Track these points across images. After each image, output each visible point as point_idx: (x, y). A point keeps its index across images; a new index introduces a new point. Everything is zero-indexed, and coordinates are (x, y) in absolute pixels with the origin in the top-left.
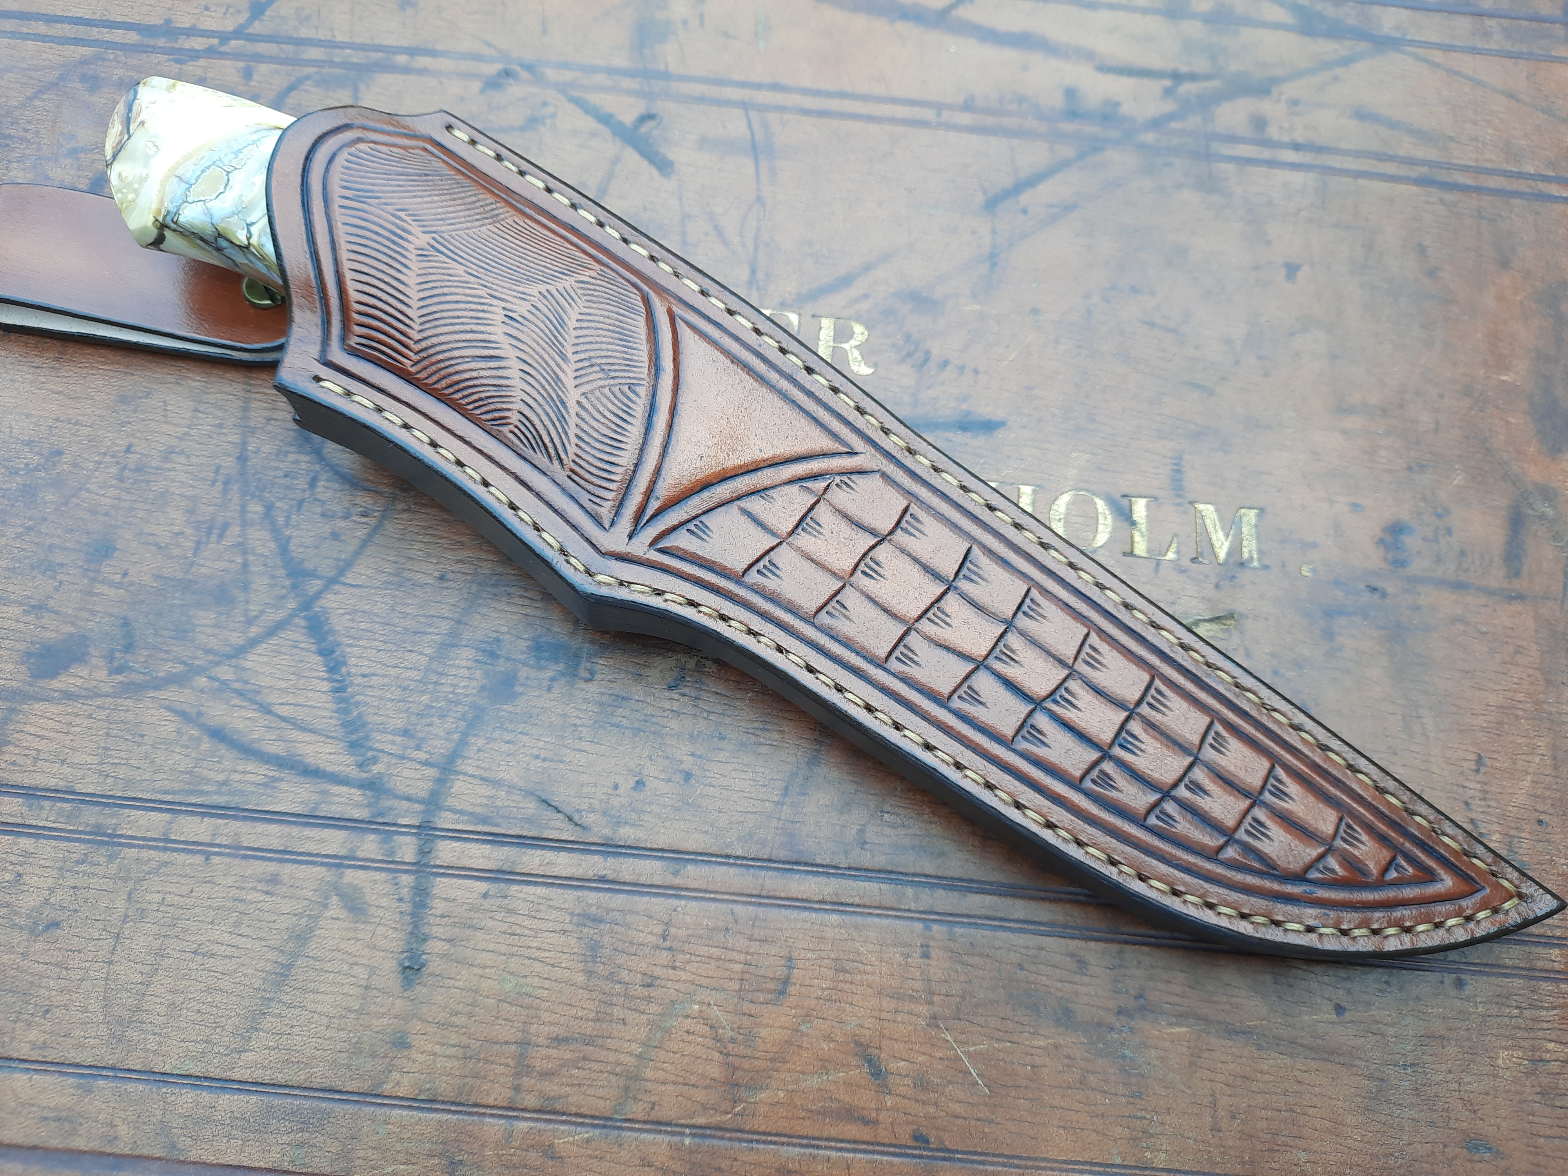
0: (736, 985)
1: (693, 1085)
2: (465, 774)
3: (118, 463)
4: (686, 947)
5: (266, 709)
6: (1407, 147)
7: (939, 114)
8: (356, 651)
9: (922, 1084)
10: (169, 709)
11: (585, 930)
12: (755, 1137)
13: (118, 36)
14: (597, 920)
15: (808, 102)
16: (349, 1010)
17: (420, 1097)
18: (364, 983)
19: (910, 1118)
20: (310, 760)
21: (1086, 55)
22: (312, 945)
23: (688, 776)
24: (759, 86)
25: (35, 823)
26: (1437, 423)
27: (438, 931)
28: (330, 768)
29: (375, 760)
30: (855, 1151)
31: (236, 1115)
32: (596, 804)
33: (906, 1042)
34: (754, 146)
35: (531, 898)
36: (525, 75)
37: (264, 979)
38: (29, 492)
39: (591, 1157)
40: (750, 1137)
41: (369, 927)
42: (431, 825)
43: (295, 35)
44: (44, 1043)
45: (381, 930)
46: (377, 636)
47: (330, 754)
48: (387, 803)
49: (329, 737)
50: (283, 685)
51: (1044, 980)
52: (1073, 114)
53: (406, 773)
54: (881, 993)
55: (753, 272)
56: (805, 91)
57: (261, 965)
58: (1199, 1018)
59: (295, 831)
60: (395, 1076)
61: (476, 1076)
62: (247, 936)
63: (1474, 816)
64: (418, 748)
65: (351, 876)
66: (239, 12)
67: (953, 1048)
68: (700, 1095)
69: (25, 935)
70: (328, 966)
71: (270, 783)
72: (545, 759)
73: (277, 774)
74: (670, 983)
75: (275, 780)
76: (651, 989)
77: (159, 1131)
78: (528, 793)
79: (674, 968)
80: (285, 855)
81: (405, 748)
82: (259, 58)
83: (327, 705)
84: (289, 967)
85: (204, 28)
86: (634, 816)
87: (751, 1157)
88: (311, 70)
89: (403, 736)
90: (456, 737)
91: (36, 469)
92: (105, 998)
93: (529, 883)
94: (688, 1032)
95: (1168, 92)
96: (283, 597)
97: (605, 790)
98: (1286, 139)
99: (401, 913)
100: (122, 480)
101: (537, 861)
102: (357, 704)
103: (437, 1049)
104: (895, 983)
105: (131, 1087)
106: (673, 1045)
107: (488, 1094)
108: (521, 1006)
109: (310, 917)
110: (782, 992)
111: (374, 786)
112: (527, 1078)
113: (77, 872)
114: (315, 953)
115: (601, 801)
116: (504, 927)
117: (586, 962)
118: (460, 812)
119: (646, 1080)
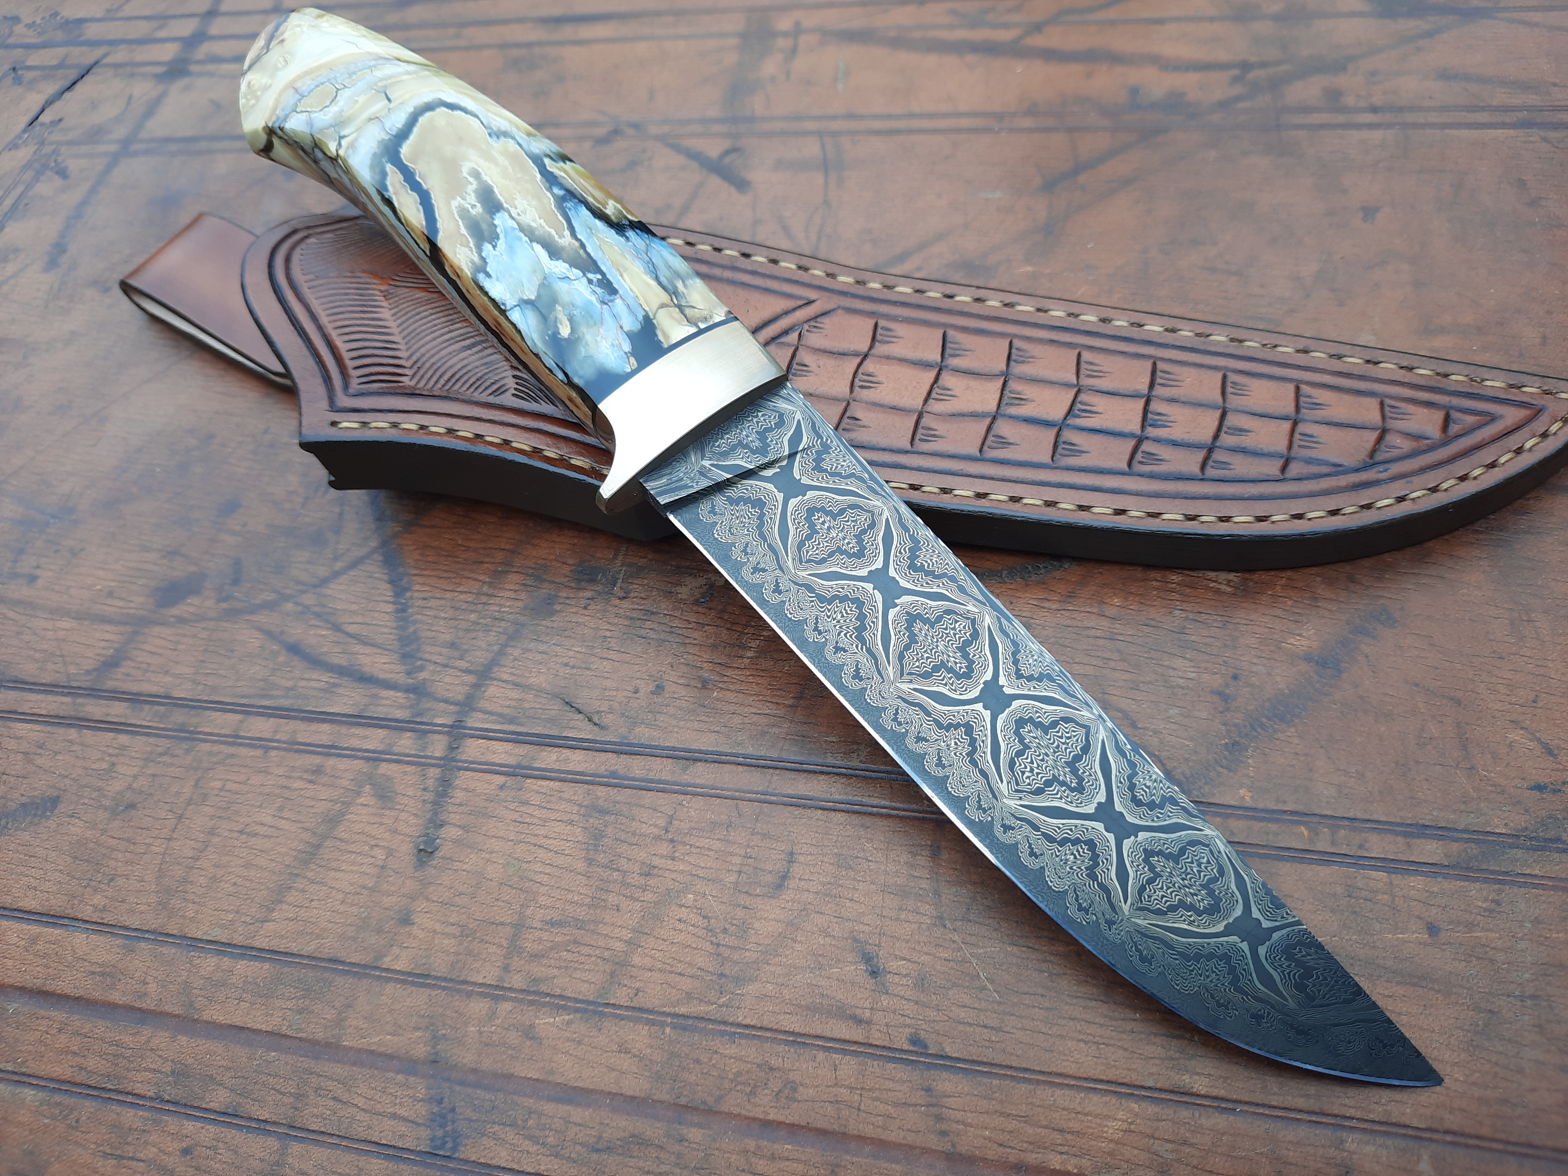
0: (733, 878)
1: (680, 974)
2: (500, 680)
3: (256, 441)
4: (687, 839)
5: (337, 628)
6: (1500, 97)
7: (1001, 122)
9: (921, 983)
10: (259, 629)
11: (591, 821)
12: (738, 1030)
14: (603, 812)
16: (364, 887)
17: (414, 972)
18: (381, 863)
19: (908, 1021)
20: (366, 669)
21: (1151, 60)
22: (341, 828)
23: (707, 682)
24: (834, 118)
25: (133, 721)
27: (454, 818)
28: (382, 676)
29: (421, 669)
30: (843, 1051)
31: (250, 979)
32: (616, 705)
33: (909, 941)
34: (825, 163)
35: (543, 791)
36: (630, 131)
37: (295, 857)
38: (184, 467)
39: (568, 1040)
40: (733, 1029)
41: (394, 813)
42: (463, 724)
44: (104, 907)
45: (403, 816)
46: (440, 566)
47: (385, 663)
48: (426, 704)
49: (386, 649)
50: (354, 607)
53: (447, 679)
54: (885, 890)
57: (295, 844)
59: (344, 730)
60: (396, 950)
61: (470, 953)
62: (287, 819)
64: (462, 658)
65: (384, 768)
67: (960, 950)
68: (686, 984)
69: (107, 814)
70: (351, 847)
71: (330, 690)
73: (337, 681)
74: (667, 874)
75: (335, 685)
76: (648, 878)
77: (181, 991)
78: (556, 696)
79: (673, 859)
80: (330, 750)
81: (450, 658)
83: (389, 624)
84: (318, 846)
86: (650, 716)
87: (732, 1050)
89: (450, 648)
90: (496, 648)
91: (193, 450)
92: (160, 870)
93: (543, 777)
94: (680, 920)
95: (1235, 80)
96: (367, 538)
97: (625, 693)
98: (1363, 104)
99: (424, 801)
101: (554, 757)
102: (415, 622)
103: (438, 927)
104: (900, 879)
105: (165, 950)
106: (663, 933)
107: (478, 972)
108: (521, 889)
109: (343, 803)
110: (780, 886)
111: (418, 691)
112: (517, 959)
113: (159, 763)
114: (344, 835)
115: (620, 703)
116: (516, 816)
117: (588, 850)
118: (490, 713)
119: (633, 966)
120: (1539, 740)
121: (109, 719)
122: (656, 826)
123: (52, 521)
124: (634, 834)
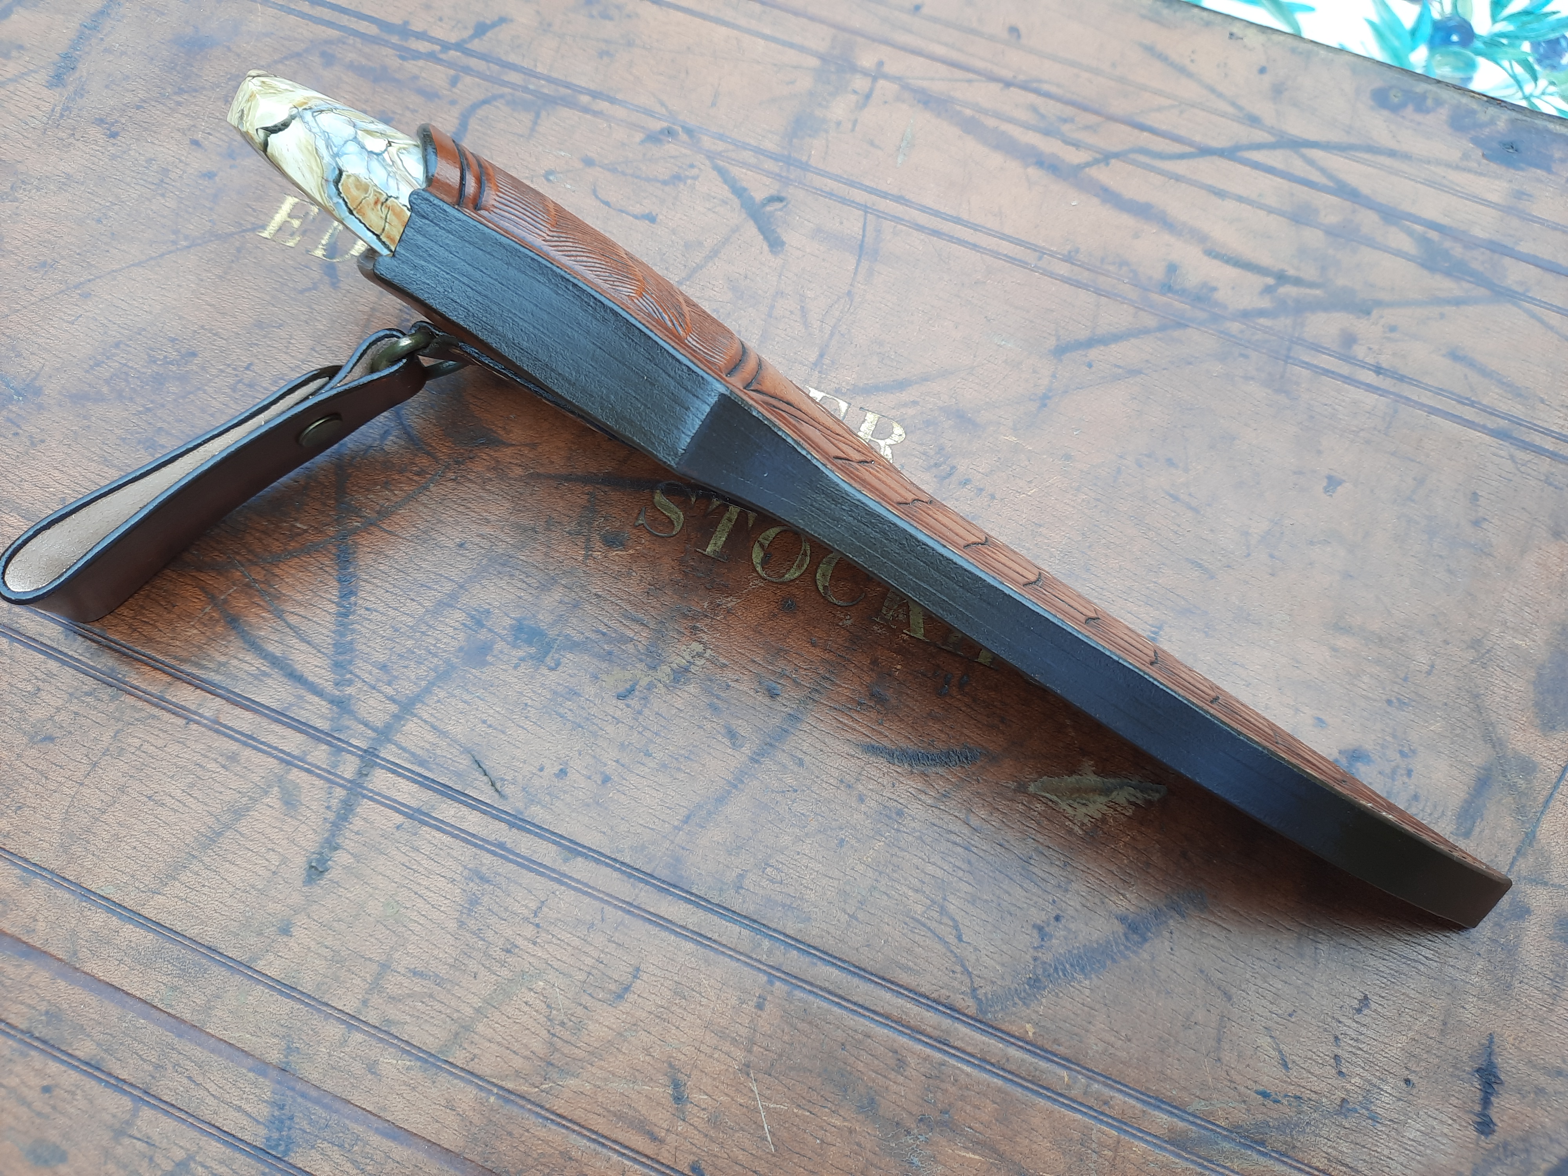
0: (582, 976)
1: (514, 1052)
2: (420, 718)
3: (236, 376)
4: (551, 928)
5: (278, 613)
6: (1492, 397)
7: (1040, 259)
8: (369, 587)
9: (715, 1121)
10: (202, 590)
11: (471, 885)
12: (552, 1117)
13: (363, 27)
14: (483, 879)
15: (923, 219)
16: (253, 887)
17: (283, 981)
18: (273, 868)
19: (695, 1149)
20: (298, 667)
21: (1200, 238)
22: (244, 822)
23: (606, 779)
24: (884, 195)
25: (65, 650)
26: (1433, 666)
27: (348, 844)
28: (311, 679)
29: (350, 683)
30: (634, 1160)
31: (133, 945)
32: (519, 778)
33: (714, 1079)
34: (861, 246)
35: (435, 842)
36: (684, 137)
37: (196, 838)
38: (159, 380)
39: (405, 1083)
40: (548, 1115)
41: (297, 823)
42: (376, 752)
43: (504, 58)
44: (8, 833)
45: (303, 828)
46: (390, 579)
47: (316, 666)
48: (347, 721)
49: (319, 651)
50: (299, 597)
51: (861, 1066)
52: (1167, 288)
53: (371, 702)
54: (708, 1026)
55: (821, 356)
56: (924, 209)
57: (197, 826)
58: (995, 1150)
59: (265, 722)
60: (271, 957)
61: (336, 979)
62: (195, 798)
63: (1339, 1052)
64: (389, 684)
65: (295, 775)
66: (465, 28)
67: (755, 1099)
68: (518, 1062)
69: (25, 740)
70: (248, 844)
71: (260, 676)
72: (490, 726)
73: (268, 670)
74: (525, 956)
75: (265, 674)
76: (508, 955)
77: (68, 937)
78: (467, 751)
79: (535, 943)
81: (378, 680)
82: (467, 70)
83: (328, 625)
84: (220, 834)
85: (433, 35)
86: (547, 798)
87: (542, 1133)
88: (507, 90)
89: (381, 669)
90: (423, 684)
91: (171, 363)
92: (67, 812)
93: (439, 829)
94: (526, 1003)
95: (1268, 290)
97: (531, 769)
98: (1370, 360)
99: (325, 819)
100: (234, 390)
101: (452, 812)
102: (353, 631)
103: (313, 945)
104: (723, 1022)
105: (59, 893)
106: (510, 1011)
107: (340, 998)
108: (394, 932)
109: (251, 798)
110: (620, 997)
111: (342, 705)
112: (376, 996)
113: (83, 702)
114: (244, 830)
115: (524, 777)
116: (405, 860)
117: (462, 913)
118: (404, 749)
119: (476, 1033)
120: (1280, 1052)
121: (41, 639)
122: (527, 907)
123: (15, 397)
124: (506, 909)
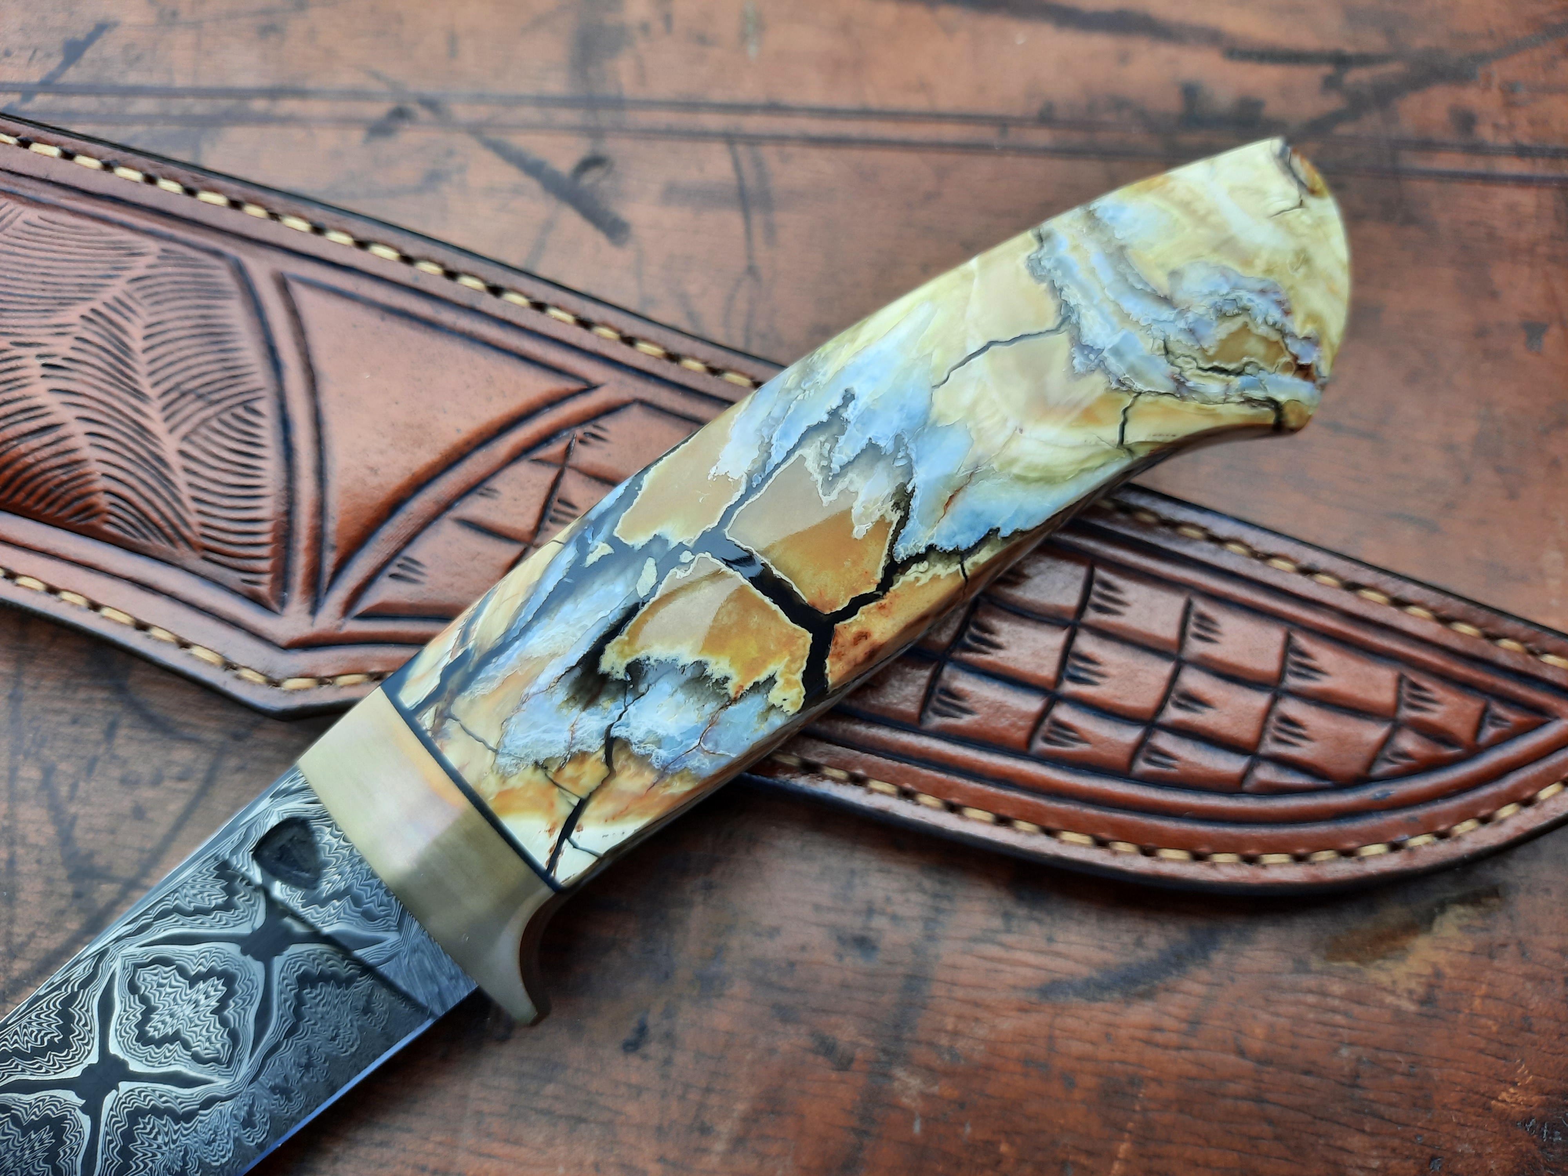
7: (1004, 133)
15: (816, 128)
21: (1209, 37)
24: (749, 109)
34: (742, 194)
36: (424, 114)
43: (121, 83)
52: (1193, 121)
56: (811, 112)
66: (50, 55)
82: (72, 114)
88: (140, 126)
95: (1329, 83)
96: (62, 912)
98: (1504, 140)
